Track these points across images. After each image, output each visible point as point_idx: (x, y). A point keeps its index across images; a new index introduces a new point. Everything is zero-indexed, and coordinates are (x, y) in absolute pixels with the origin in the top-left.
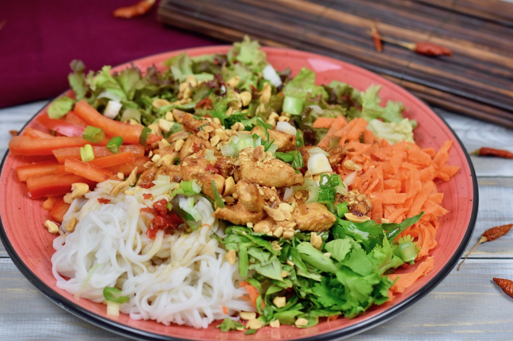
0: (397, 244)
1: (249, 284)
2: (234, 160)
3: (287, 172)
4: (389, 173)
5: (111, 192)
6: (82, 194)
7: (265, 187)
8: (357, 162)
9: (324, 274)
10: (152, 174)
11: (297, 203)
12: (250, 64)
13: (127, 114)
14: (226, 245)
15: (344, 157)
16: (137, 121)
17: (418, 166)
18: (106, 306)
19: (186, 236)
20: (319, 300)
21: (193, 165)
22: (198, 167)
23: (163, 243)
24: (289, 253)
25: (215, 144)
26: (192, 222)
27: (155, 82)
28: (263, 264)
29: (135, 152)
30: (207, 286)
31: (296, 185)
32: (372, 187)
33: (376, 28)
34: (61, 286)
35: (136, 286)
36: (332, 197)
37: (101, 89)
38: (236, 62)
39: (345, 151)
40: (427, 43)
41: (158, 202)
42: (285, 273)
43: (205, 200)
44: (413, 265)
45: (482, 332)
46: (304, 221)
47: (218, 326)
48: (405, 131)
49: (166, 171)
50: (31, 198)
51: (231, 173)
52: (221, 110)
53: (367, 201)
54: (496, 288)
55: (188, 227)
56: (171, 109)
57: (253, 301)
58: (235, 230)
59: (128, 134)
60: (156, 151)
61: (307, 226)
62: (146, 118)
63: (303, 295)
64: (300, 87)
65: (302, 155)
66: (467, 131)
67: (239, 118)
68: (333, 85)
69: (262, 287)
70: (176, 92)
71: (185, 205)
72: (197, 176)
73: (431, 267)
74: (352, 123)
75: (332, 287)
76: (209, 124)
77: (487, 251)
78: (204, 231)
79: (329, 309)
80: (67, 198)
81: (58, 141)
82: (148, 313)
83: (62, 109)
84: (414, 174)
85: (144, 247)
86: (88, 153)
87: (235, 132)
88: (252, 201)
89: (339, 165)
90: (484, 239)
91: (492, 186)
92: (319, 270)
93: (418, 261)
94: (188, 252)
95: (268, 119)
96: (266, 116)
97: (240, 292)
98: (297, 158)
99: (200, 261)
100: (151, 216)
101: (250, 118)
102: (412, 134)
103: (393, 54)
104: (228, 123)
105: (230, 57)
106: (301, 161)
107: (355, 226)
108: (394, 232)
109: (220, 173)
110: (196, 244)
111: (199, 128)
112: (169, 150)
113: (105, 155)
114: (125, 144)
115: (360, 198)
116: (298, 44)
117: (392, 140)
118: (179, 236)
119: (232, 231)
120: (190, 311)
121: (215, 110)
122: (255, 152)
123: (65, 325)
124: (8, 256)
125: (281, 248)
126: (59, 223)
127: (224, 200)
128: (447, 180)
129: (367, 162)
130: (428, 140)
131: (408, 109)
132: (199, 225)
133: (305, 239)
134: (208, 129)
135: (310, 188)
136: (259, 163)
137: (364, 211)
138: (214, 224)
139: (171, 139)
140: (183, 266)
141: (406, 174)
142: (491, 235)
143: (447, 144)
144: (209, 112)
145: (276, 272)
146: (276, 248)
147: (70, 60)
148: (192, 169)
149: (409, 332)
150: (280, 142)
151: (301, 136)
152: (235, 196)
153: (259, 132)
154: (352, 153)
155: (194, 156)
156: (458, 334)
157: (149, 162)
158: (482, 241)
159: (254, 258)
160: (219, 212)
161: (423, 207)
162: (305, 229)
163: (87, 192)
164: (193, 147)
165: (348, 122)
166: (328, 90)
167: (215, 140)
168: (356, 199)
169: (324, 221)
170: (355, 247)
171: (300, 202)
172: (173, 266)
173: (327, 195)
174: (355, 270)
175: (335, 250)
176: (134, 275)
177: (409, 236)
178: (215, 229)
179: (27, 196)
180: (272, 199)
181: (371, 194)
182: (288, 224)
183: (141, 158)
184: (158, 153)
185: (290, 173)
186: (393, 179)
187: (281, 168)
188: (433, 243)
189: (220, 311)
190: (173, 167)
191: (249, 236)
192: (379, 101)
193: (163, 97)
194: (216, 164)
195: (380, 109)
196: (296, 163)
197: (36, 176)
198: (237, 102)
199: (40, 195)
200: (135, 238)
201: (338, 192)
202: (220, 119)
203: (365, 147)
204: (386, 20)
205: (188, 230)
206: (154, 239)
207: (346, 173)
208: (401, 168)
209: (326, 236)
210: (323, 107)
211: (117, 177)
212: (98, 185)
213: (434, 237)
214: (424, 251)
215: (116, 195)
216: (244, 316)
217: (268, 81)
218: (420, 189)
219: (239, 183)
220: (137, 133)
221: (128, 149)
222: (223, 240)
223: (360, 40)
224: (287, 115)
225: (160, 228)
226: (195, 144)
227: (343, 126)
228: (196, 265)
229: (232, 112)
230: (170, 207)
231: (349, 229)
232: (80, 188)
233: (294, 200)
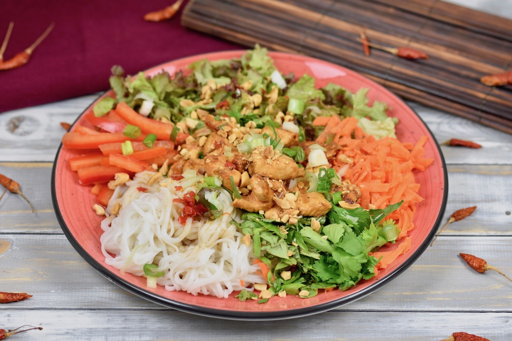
0: (381, 226)
1: (261, 261)
2: (248, 156)
3: (292, 167)
4: (375, 165)
5: (148, 182)
6: (123, 182)
7: (273, 180)
8: (349, 157)
9: (322, 253)
10: (180, 166)
11: (299, 192)
12: (260, 69)
13: (159, 113)
14: (243, 230)
15: (338, 151)
16: (167, 119)
17: (399, 159)
18: (146, 279)
19: (210, 222)
20: (318, 275)
21: (215, 162)
22: (218, 163)
23: (192, 228)
24: (294, 236)
25: (232, 141)
26: (215, 211)
27: (181, 85)
28: (273, 245)
29: (167, 147)
30: (228, 263)
31: (299, 177)
32: (362, 178)
33: (365, 33)
34: (109, 262)
35: (170, 263)
36: (329, 187)
37: (137, 91)
38: (248, 67)
39: (339, 147)
40: (407, 48)
41: (187, 194)
42: (291, 253)
43: (225, 191)
44: (394, 244)
45: (450, 299)
46: (306, 208)
47: (236, 296)
48: (389, 128)
49: (193, 165)
50: (81, 185)
51: (246, 168)
52: (237, 111)
53: (357, 190)
54: (462, 261)
55: (212, 215)
56: (195, 109)
57: (264, 275)
58: (250, 216)
59: (160, 132)
60: (184, 145)
61: (308, 213)
62: (174, 116)
63: (305, 270)
64: (302, 89)
65: (304, 150)
66: (439, 124)
67: (252, 118)
68: (329, 88)
69: (272, 263)
70: (199, 93)
71: (210, 197)
72: (218, 172)
73: (409, 247)
74: (345, 121)
75: (328, 264)
76: (227, 124)
77: (455, 230)
78: (225, 218)
79: (326, 282)
80: (111, 185)
81: (103, 137)
82: (179, 285)
83: (105, 108)
84: (396, 166)
85: (176, 231)
86: (128, 148)
87: (248, 129)
88: (263, 193)
89: (334, 158)
90: (452, 219)
91: (460, 172)
92: (318, 250)
93: (399, 241)
94: (212, 235)
95: (275, 118)
96: (274, 116)
97: (254, 268)
98: (299, 152)
99: (222, 243)
100: (182, 206)
101: (260, 116)
102: (394, 131)
103: (379, 57)
104: (243, 122)
105: (244, 62)
106: (303, 155)
107: (347, 212)
108: (379, 216)
109: (237, 169)
110: (219, 229)
111: (219, 128)
112: (194, 145)
113: (141, 149)
114: (159, 140)
115: (351, 188)
116: (299, 48)
117: (377, 135)
118: (205, 222)
119: (247, 217)
120: (214, 284)
121: (232, 110)
122: (265, 150)
123: (111, 293)
124: (63, 232)
125: (288, 232)
126: (105, 206)
127: (240, 192)
128: (422, 170)
129: (358, 156)
130: (407, 134)
131: (391, 109)
132: (221, 213)
133: (307, 224)
134: (227, 129)
135: (310, 179)
136: (269, 161)
137: (355, 199)
138: (233, 212)
139: (196, 134)
140: (207, 247)
141: (389, 167)
142: (459, 216)
143: (423, 139)
144: (227, 112)
145: (283, 252)
146: (283, 232)
147: (111, 66)
148: (214, 165)
149: (391, 300)
150: (286, 139)
151: (303, 132)
152: (249, 187)
153: (268, 131)
154: (345, 148)
155: (215, 153)
156: (431, 301)
157: (178, 155)
158: (450, 221)
159: (265, 240)
160: (236, 203)
161: (403, 195)
162: (307, 215)
163: (128, 181)
164: (215, 144)
165: (341, 120)
166: (325, 92)
167: (233, 137)
168: (348, 188)
169: (322, 208)
170: (347, 230)
171: (303, 191)
172: (200, 247)
173: (324, 185)
174: (347, 251)
175: (331, 234)
176: (169, 254)
177: (391, 220)
178: (234, 216)
179: (78, 184)
180: (280, 190)
181: (360, 183)
182: (293, 211)
183: (172, 151)
184: (185, 148)
185: (294, 168)
186: (379, 171)
187: (286, 164)
188: (411, 225)
189: (238, 284)
190: (198, 161)
191: (261, 223)
192: (367, 101)
193: (189, 97)
194: (233, 161)
195: (368, 109)
196: (298, 157)
197: (86, 166)
198: (250, 103)
199: (89, 183)
200: (169, 224)
201: (333, 182)
202: (236, 118)
203: (356, 142)
204: (373, 26)
205: (212, 218)
206: (184, 225)
207: (340, 165)
208: (385, 162)
209: (324, 221)
210: (321, 108)
211: (152, 168)
212: (136, 175)
213: (412, 220)
214: (403, 233)
215: (152, 185)
216: (257, 287)
217: (276, 85)
218: (401, 180)
219: (253, 178)
220: (168, 131)
221: (161, 145)
222: (240, 225)
223: (352, 45)
224: (292, 114)
225: (189, 215)
226: (216, 142)
227: (337, 124)
228: (219, 246)
229: (246, 111)
230: (197, 198)
231: (342, 215)
232: (122, 177)
233: (298, 189)
